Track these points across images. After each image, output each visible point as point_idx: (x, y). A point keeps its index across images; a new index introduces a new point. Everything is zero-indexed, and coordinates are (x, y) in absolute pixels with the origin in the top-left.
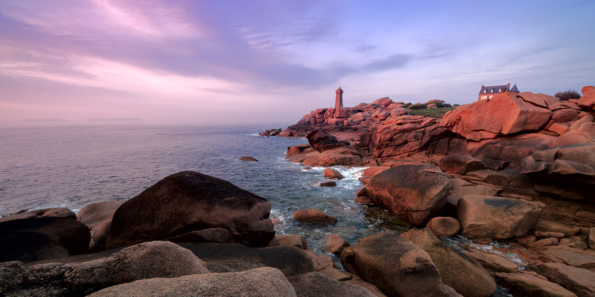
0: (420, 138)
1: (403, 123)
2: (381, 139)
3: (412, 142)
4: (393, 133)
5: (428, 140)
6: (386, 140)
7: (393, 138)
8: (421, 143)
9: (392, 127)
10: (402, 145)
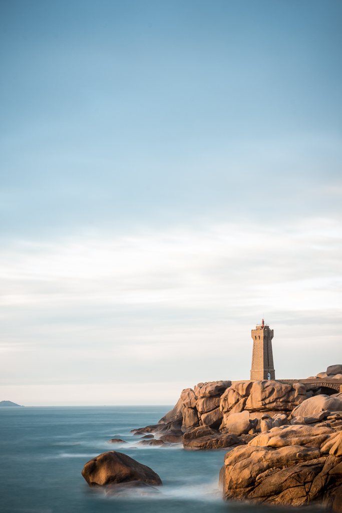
0: (309, 478)
1: (280, 443)
2: (231, 480)
3: (292, 488)
4: (257, 468)
5: (323, 484)
6: (243, 483)
7: (257, 479)
8: (309, 492)
9: (254, 453)
10: (273, 495)
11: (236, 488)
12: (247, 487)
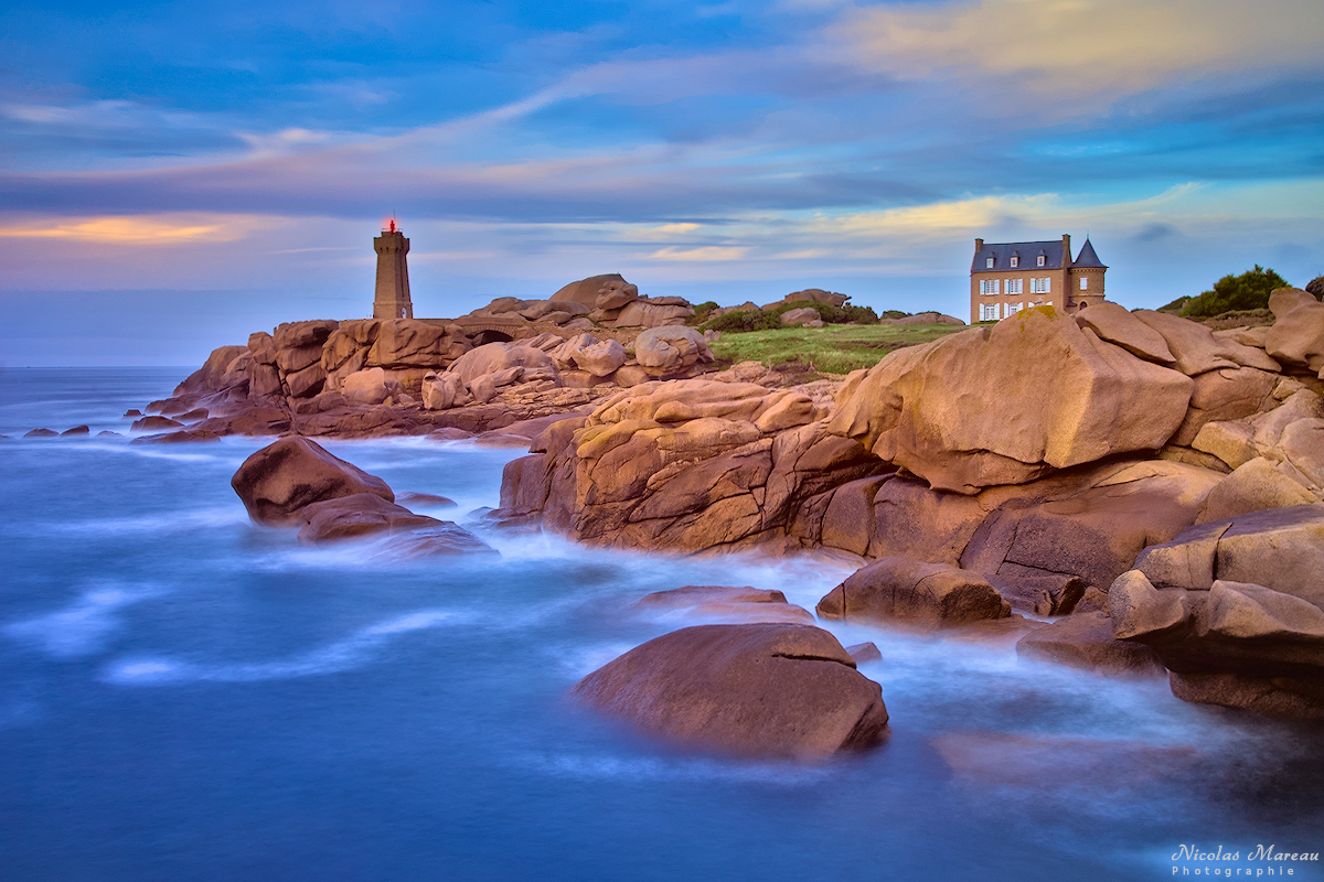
0: (758, 480)
1: (685, 414)
2: (593, 489)
3: (729, 500)
4: (647, 462)
5: (791, 490)
6: (619, 493)
7: (649, 483)
8: (763, 505)
9: (638, 433)
10: (689, 514)
11: (605, 503)
12: (629, 499)
